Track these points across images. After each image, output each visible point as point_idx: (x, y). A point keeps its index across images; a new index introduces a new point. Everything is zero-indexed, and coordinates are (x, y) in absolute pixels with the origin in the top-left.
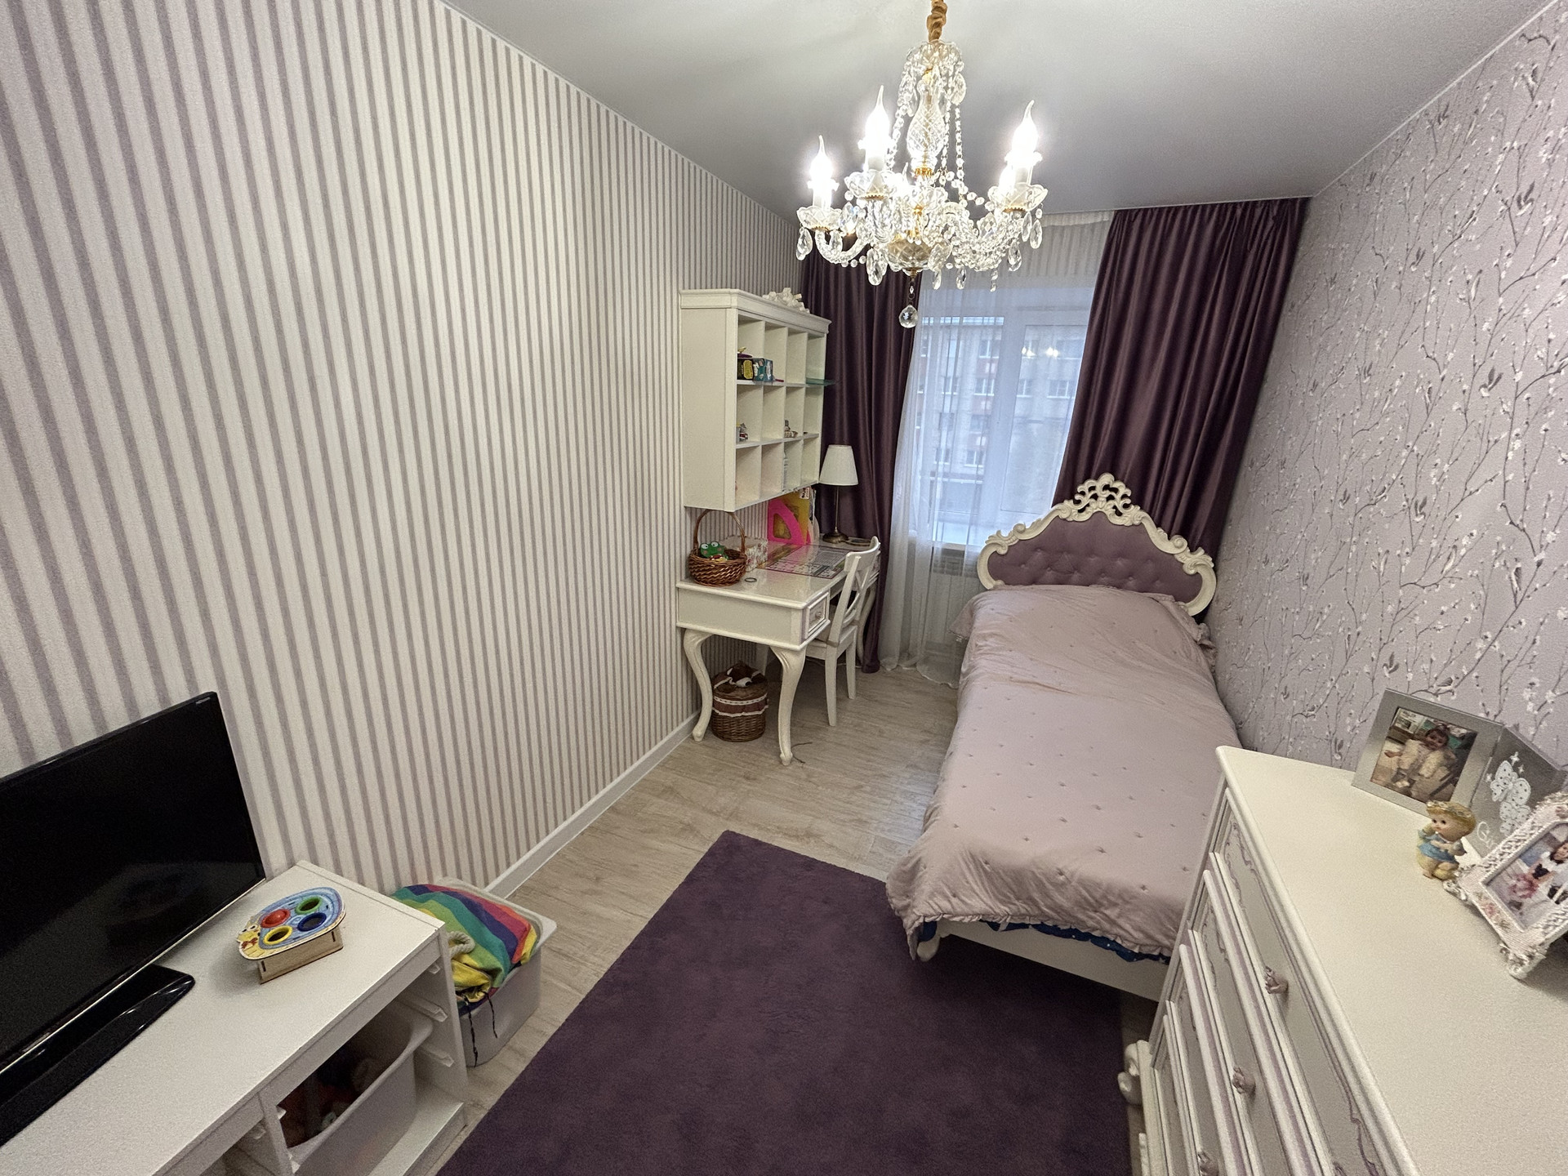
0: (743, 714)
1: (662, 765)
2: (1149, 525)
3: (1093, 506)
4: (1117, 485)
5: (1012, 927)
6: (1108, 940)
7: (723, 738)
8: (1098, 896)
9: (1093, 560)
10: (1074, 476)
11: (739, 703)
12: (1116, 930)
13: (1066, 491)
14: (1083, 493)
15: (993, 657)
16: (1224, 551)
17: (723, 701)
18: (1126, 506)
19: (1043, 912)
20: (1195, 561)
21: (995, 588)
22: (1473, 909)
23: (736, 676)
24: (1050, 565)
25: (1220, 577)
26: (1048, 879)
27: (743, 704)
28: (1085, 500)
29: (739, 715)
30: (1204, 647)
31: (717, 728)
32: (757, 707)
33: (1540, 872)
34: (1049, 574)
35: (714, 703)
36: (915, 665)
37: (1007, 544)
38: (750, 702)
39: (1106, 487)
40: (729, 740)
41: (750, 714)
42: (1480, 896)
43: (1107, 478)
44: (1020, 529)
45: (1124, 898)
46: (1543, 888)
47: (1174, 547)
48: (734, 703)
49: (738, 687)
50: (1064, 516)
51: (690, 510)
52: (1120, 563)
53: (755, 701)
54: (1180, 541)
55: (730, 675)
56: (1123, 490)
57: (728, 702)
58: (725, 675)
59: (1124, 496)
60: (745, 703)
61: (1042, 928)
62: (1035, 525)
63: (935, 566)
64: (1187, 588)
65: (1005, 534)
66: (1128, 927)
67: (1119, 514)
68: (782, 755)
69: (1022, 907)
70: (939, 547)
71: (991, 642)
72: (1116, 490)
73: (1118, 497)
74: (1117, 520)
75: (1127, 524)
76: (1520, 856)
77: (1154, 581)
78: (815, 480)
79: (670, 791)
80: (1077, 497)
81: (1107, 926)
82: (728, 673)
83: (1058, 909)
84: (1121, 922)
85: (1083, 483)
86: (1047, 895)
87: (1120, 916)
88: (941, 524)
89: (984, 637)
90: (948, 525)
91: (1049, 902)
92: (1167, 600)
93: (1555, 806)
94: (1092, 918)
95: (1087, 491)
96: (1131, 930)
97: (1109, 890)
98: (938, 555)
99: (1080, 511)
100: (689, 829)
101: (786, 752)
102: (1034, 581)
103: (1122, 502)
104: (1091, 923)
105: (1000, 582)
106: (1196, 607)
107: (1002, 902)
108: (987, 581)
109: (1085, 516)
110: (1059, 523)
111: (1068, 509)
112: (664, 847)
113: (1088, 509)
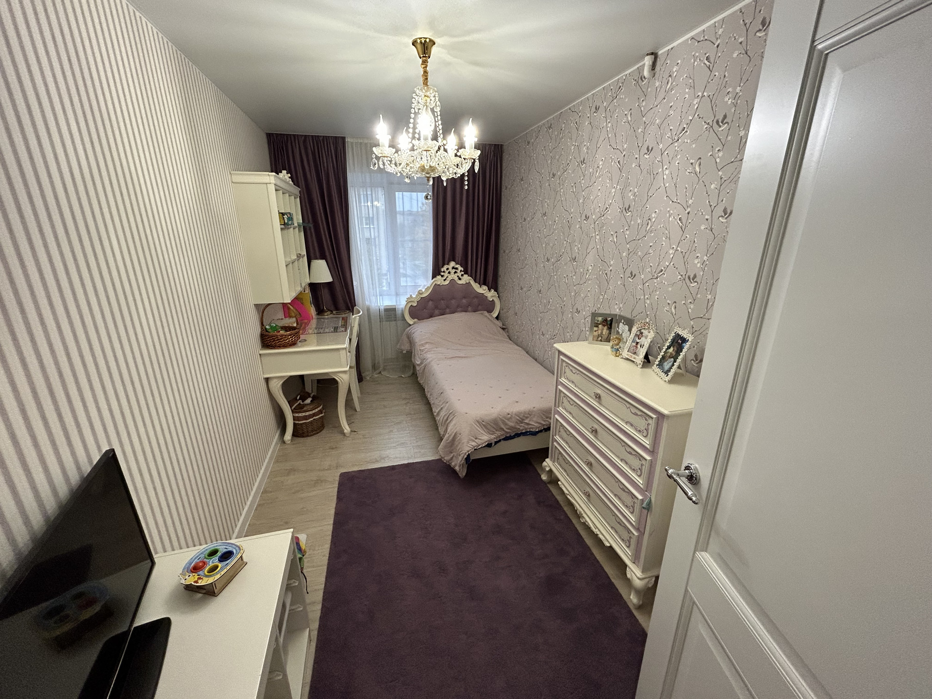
0: (314, 418)
1: (277, 461)
2: (472, 282)
3: (450, 277)
4: (457, 266)
5: (496, 443)
6: (528, 432)
7: (303, 437)
8: (521, 417)
9: (453, 302)
10: (438, 265)
11: (311, 413)
12: (530, 426)
13: (436, 272)
14: (444, 272)
15: (432, 352)
16: (500, 289)
17: (300, 415)
18: (462, 275)
19: (506, 432)
20: (491, 295)
21: (414, 323)
22: (627, 359)
23: (303, 399)
24: (436, 307)
25: (502, 301)
26: (505, 418)
27: (312, 413)
28: (446, 275)
29: (312, 419)
30: (503, 329)
31: (298, 433)
32: (320, 412)
33: (637, 343)
34: (437, 312)
35: (295, 418)
36: (380, 373)
37: (416, 300)
38: (317, 410)
39: (453, 268)
40: (308, 436)
41: (317, 417)
42: (628, 355)
43: (452, 264)
44: (420, 293)
45: (529, 414)
46: (639, 346)
47: (482, 290)
48: (307, 414)
49: (306, 405)
50: (439, 283)
51: (257, 306)
52: (464, 301)
53: (319, 409)
54: (485, 287)
55: (299, 399)
56: (460, 268)
57: (304, 414)
58: (296, 400)
59: (461, 271)
60: (314, 411)
61: (506, 439)
62: (427, 289)
63: (382, 319)
64: (489, 307)
65: (414, 296)
66: (533, 423)
67: (460, 279)
68: (345, 431)
69: (499, 433)
70: (382, 308)
71: (427, 346)
72: (457, 269)
73: (458, 271)
74: (460, 282)
75: (465, 283)
76: (632, 342)
77: (478, 307)
78: (308, 281)
79: (292, 471)
80: (442, 274)
81: (526, 426)
82: (298, 398)
83: (511, 428)
84: (531, 423)
85: (443, 267)
86: (506, 424)
87: (530, 421)
88: (381, 297)
89: (422, 345)
90: (384, 297)
91: (507, 427)
92: (486, 313)
93: (636, 327)
94: (521, 426)
95: (446, 270)
96: (534, 424)
97: (525, 413)
98: (383, 313)
99: (445, 280)
100: (319, 482)
101: (347, 429)
102: (431, 316)
103: (461, 274)
104: (521, 428)
105: (416, 320)
106: (495, 314)
107: (492, 434)
108: (411, 321)
109: (447, 282)
110: (436, 287)
111: (439, 280)
112: (311, 494)
113: (448, 279)
